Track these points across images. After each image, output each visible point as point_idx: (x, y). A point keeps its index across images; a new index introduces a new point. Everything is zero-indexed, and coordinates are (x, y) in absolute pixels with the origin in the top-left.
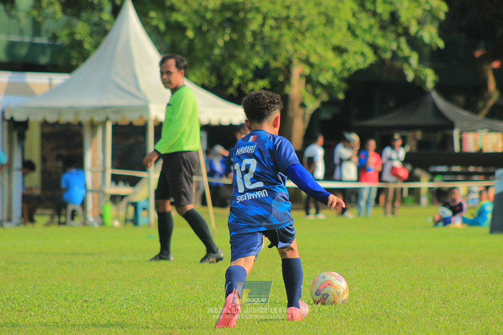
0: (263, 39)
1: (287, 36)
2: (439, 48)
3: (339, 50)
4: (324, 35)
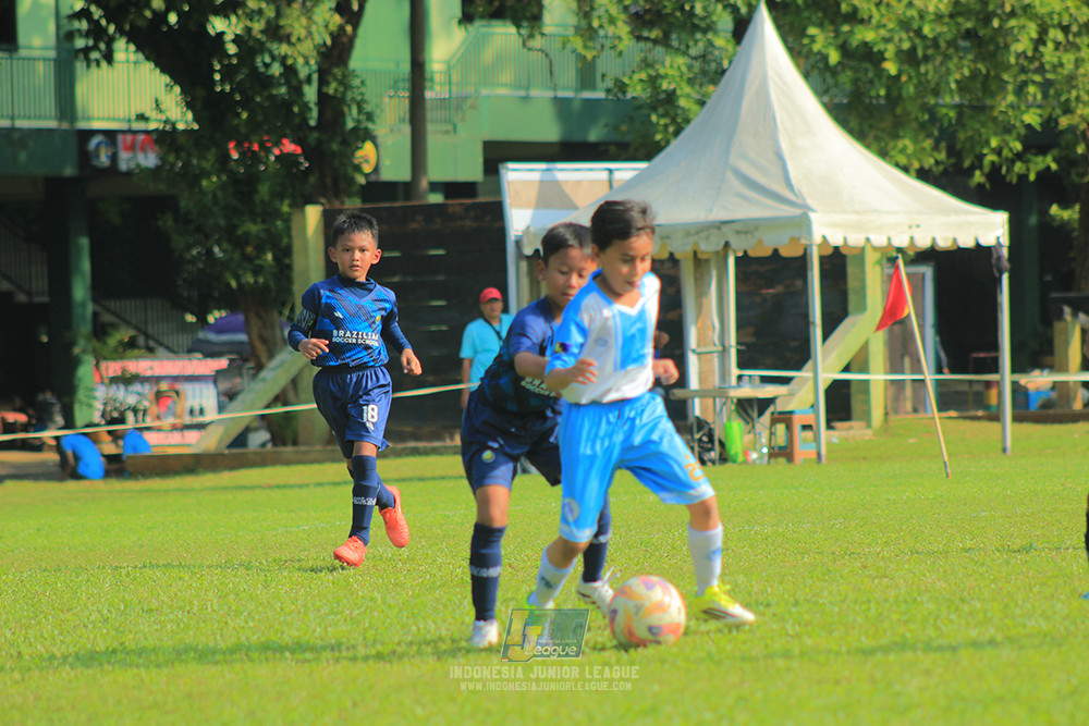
0: (1041, 68)
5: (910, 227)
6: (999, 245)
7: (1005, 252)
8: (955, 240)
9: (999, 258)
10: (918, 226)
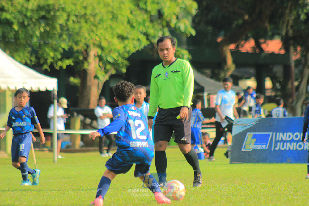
0: (68, 30)
1: (85, 27)
2: (191, 35)
3: (122, 38)
4: (111, 27)
5: (23, 83)
6: (54, 90)
7: (56, 93)
8: (39, 88)
9: (54, 95)
10: (26, 83)
